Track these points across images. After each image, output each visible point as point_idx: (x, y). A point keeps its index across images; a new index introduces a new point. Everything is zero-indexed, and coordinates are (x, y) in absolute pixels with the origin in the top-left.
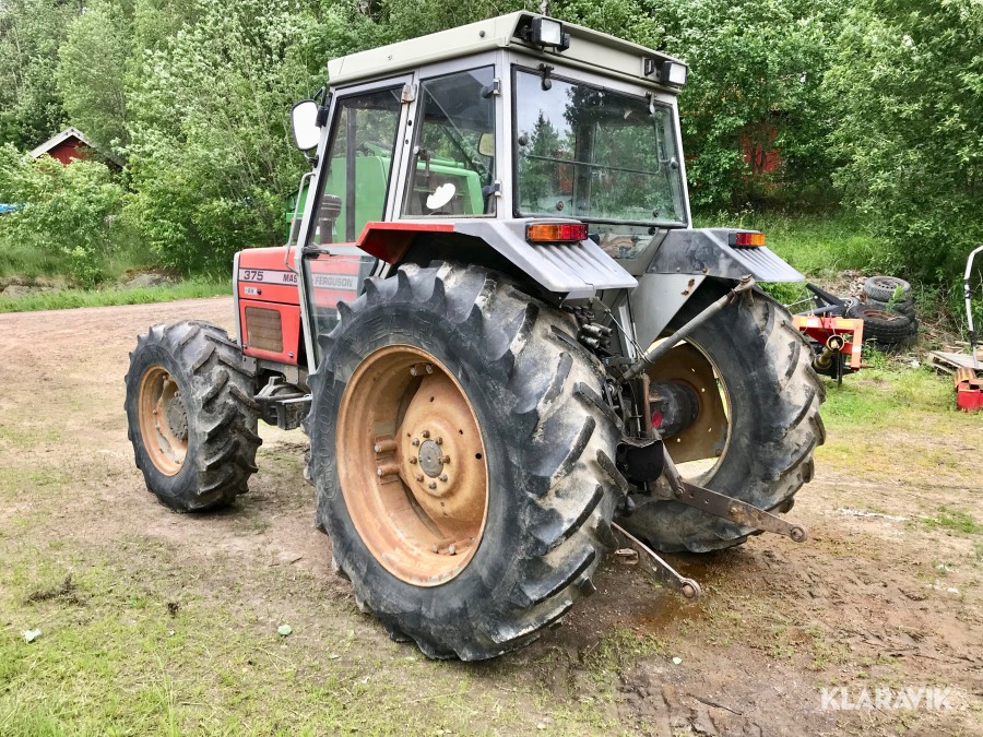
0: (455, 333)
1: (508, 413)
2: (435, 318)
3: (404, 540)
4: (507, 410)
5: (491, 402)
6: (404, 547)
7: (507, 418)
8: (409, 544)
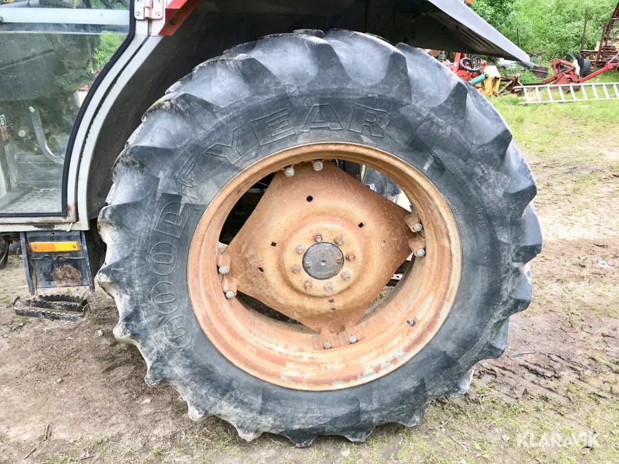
0: (428, 118)
1: (501, 196)
2: (395, 105)
3: (284, 351)
4: (499, 192)
5: (477, 188)
6: (290, 358)
7: (500, 200)
8: (292, 351)
